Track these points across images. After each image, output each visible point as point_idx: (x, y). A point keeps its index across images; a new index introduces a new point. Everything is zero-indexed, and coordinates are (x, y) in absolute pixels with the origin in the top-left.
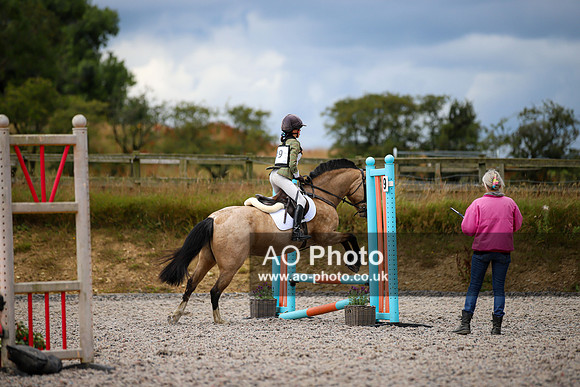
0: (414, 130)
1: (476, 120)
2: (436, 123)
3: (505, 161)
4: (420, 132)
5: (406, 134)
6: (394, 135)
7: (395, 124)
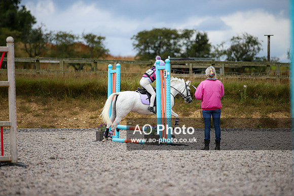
0: (178, 47)
1: (209, 42)
2: (189, 43)
3: (224, 62)
4: (181, 48)
5: (174, 49)
6: (168, 50)
7: (168, 44)
